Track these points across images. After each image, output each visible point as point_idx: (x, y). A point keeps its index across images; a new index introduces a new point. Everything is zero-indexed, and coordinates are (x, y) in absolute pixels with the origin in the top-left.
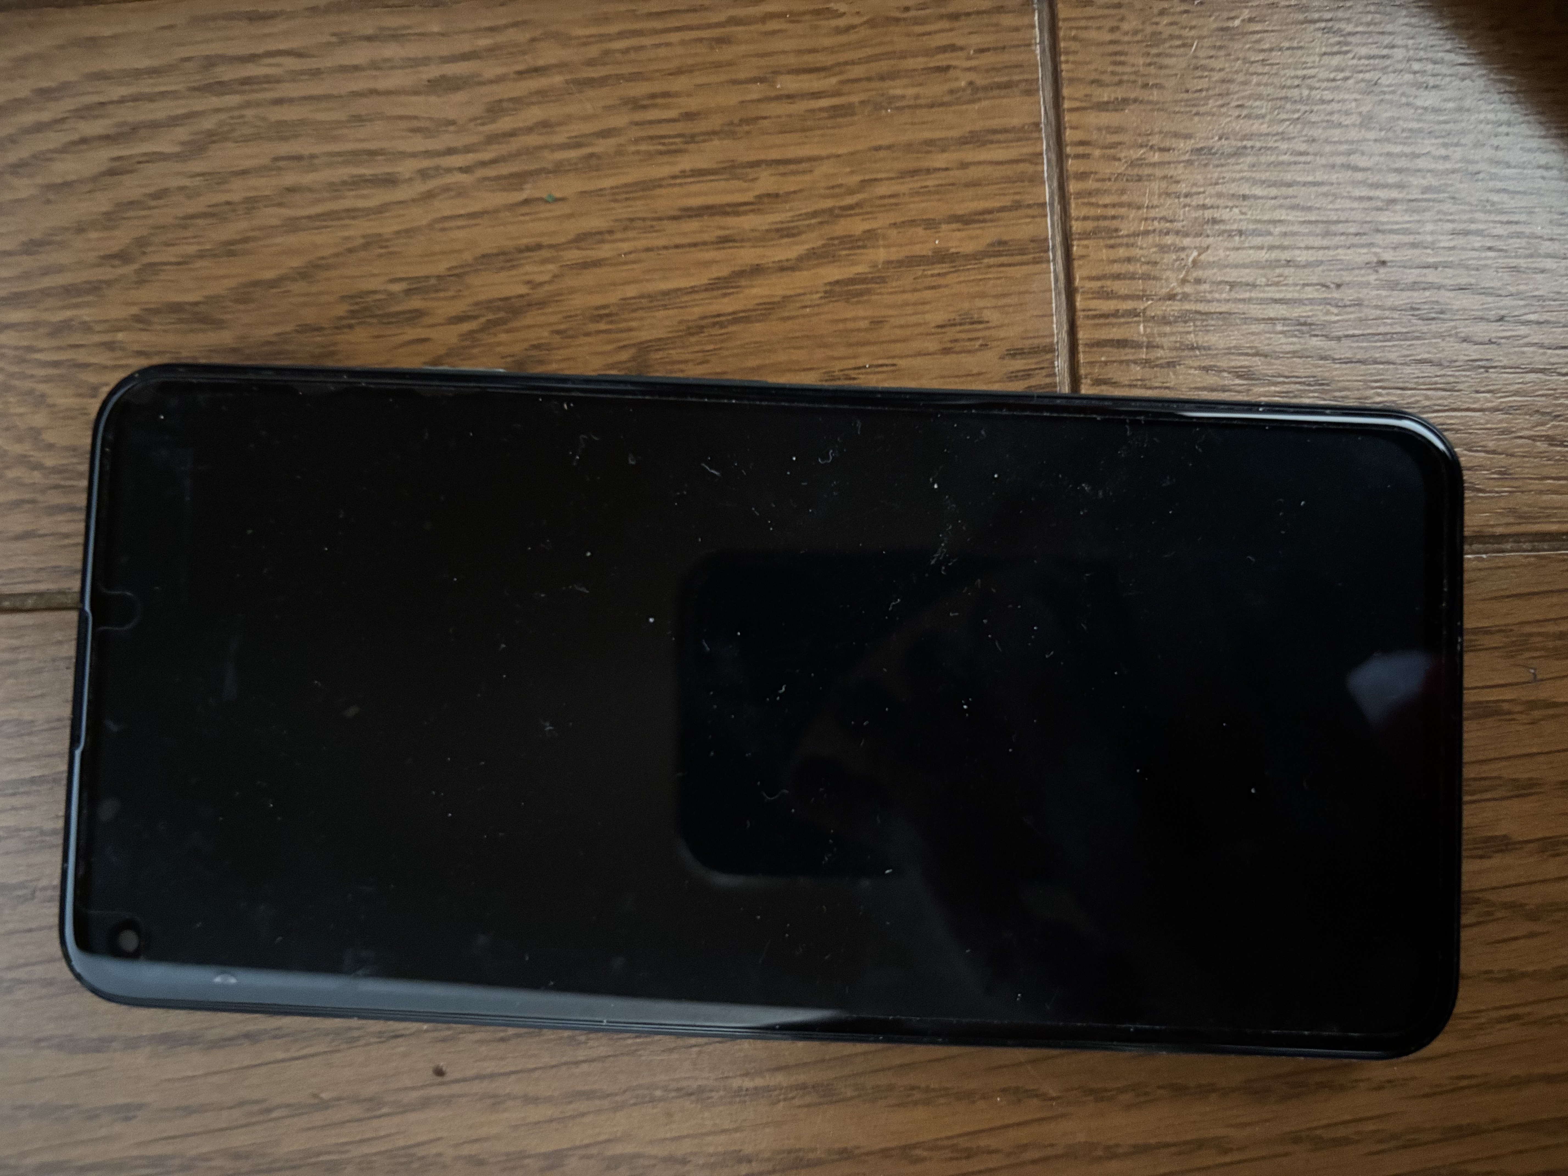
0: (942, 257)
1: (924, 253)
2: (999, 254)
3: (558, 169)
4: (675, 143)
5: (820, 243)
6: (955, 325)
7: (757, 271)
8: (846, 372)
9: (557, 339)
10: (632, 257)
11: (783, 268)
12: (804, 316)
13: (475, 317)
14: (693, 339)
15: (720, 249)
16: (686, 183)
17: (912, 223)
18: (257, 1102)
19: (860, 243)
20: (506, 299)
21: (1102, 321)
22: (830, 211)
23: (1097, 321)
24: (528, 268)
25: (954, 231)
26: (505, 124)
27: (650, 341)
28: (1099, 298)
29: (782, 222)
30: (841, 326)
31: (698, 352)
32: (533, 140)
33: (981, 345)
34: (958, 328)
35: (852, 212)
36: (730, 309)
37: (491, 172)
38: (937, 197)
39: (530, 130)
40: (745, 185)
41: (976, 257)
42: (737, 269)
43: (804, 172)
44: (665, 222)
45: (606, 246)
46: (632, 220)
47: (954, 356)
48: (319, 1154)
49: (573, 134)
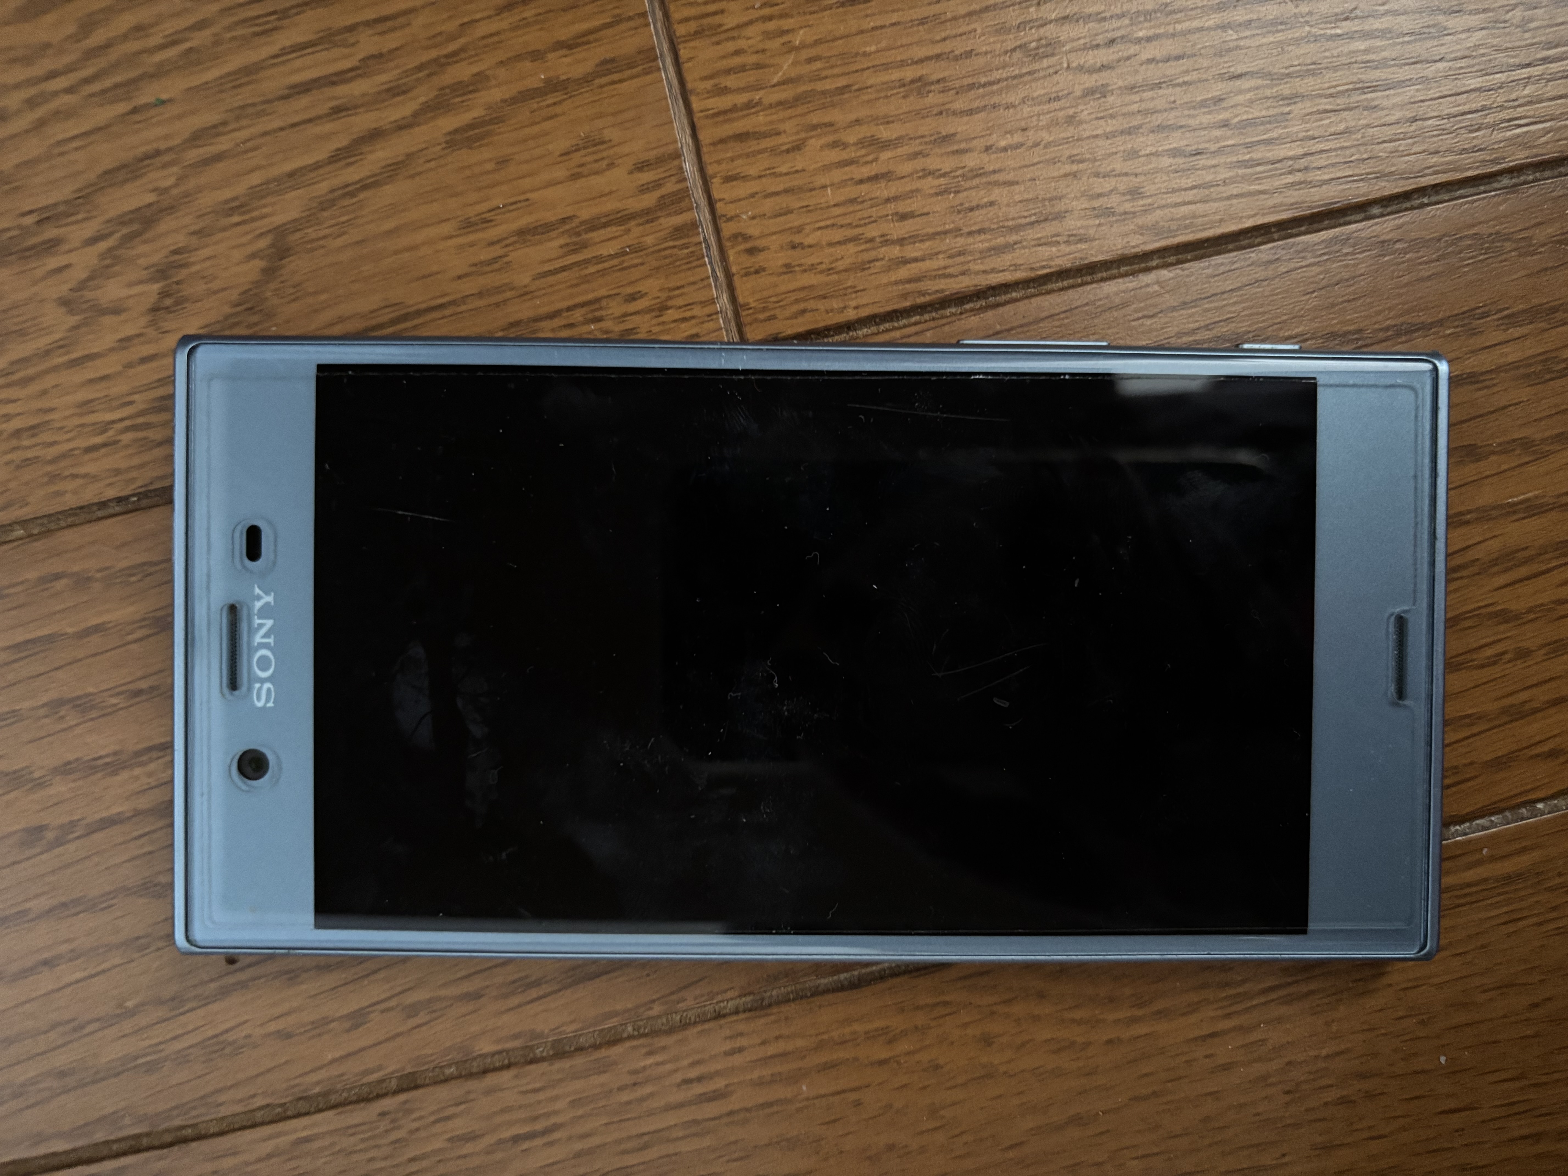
0: (554, 86)
1: (536, 86)
2: (610, 72)
3: (159, 73)
4: (268, 22)
5: (432, 95)
6: (577, 150)
7: (375, 135)
8: (483, 216)
9: (194, 240)
10: (250, 144)
11: (402, 127)
12: (431, 170)
13: (111, 234)
14: (326, 214)
15: (333, 120)
16: (288, 60)
17: (518, 58)
18: (68, 1022)
19: (471, 88)
20: (138, 210)
21: (721, 118)
22: (436, 60)
23: (716, 119)
24: (153, 175)
25: (561, 57)
26: (98, 37)
27: (285, 224)
28: (714, 96)
29: (390, 82)
30: (468, 173)
31: (333, 226)
32: (132, 46)
33: (608, 165)
34: (583, 152)
35: (458, 58)
36: (357, 177)
37: (95, 87)
38: (537, 27)
39: (125, 37)
40: (346, 51)
41: (587, 80)
42: (356, 136)
43: (402, 27)
44: (276, 103)
45: (223, 139)
46: (243, 107)
47: (584, 179)
48: (136, 1058)
49: (167, 33)
